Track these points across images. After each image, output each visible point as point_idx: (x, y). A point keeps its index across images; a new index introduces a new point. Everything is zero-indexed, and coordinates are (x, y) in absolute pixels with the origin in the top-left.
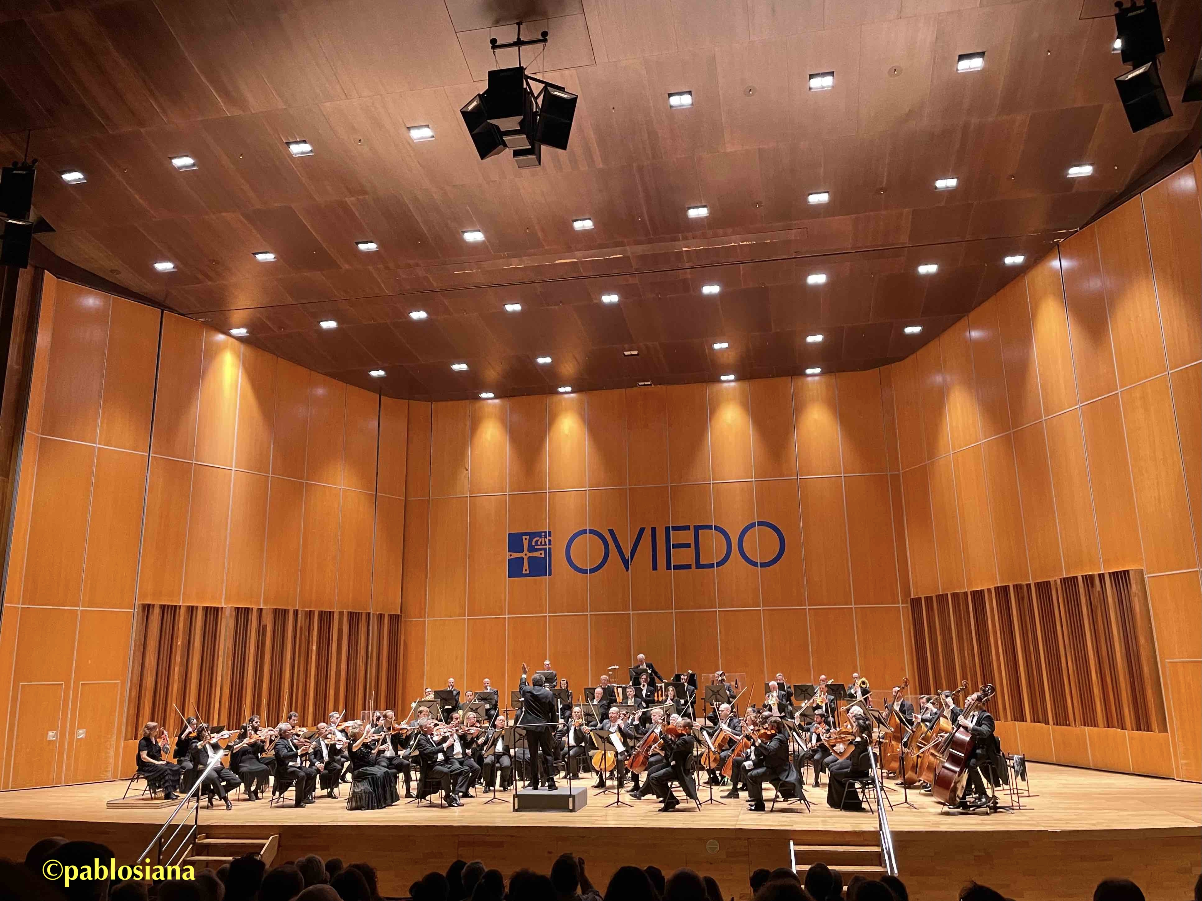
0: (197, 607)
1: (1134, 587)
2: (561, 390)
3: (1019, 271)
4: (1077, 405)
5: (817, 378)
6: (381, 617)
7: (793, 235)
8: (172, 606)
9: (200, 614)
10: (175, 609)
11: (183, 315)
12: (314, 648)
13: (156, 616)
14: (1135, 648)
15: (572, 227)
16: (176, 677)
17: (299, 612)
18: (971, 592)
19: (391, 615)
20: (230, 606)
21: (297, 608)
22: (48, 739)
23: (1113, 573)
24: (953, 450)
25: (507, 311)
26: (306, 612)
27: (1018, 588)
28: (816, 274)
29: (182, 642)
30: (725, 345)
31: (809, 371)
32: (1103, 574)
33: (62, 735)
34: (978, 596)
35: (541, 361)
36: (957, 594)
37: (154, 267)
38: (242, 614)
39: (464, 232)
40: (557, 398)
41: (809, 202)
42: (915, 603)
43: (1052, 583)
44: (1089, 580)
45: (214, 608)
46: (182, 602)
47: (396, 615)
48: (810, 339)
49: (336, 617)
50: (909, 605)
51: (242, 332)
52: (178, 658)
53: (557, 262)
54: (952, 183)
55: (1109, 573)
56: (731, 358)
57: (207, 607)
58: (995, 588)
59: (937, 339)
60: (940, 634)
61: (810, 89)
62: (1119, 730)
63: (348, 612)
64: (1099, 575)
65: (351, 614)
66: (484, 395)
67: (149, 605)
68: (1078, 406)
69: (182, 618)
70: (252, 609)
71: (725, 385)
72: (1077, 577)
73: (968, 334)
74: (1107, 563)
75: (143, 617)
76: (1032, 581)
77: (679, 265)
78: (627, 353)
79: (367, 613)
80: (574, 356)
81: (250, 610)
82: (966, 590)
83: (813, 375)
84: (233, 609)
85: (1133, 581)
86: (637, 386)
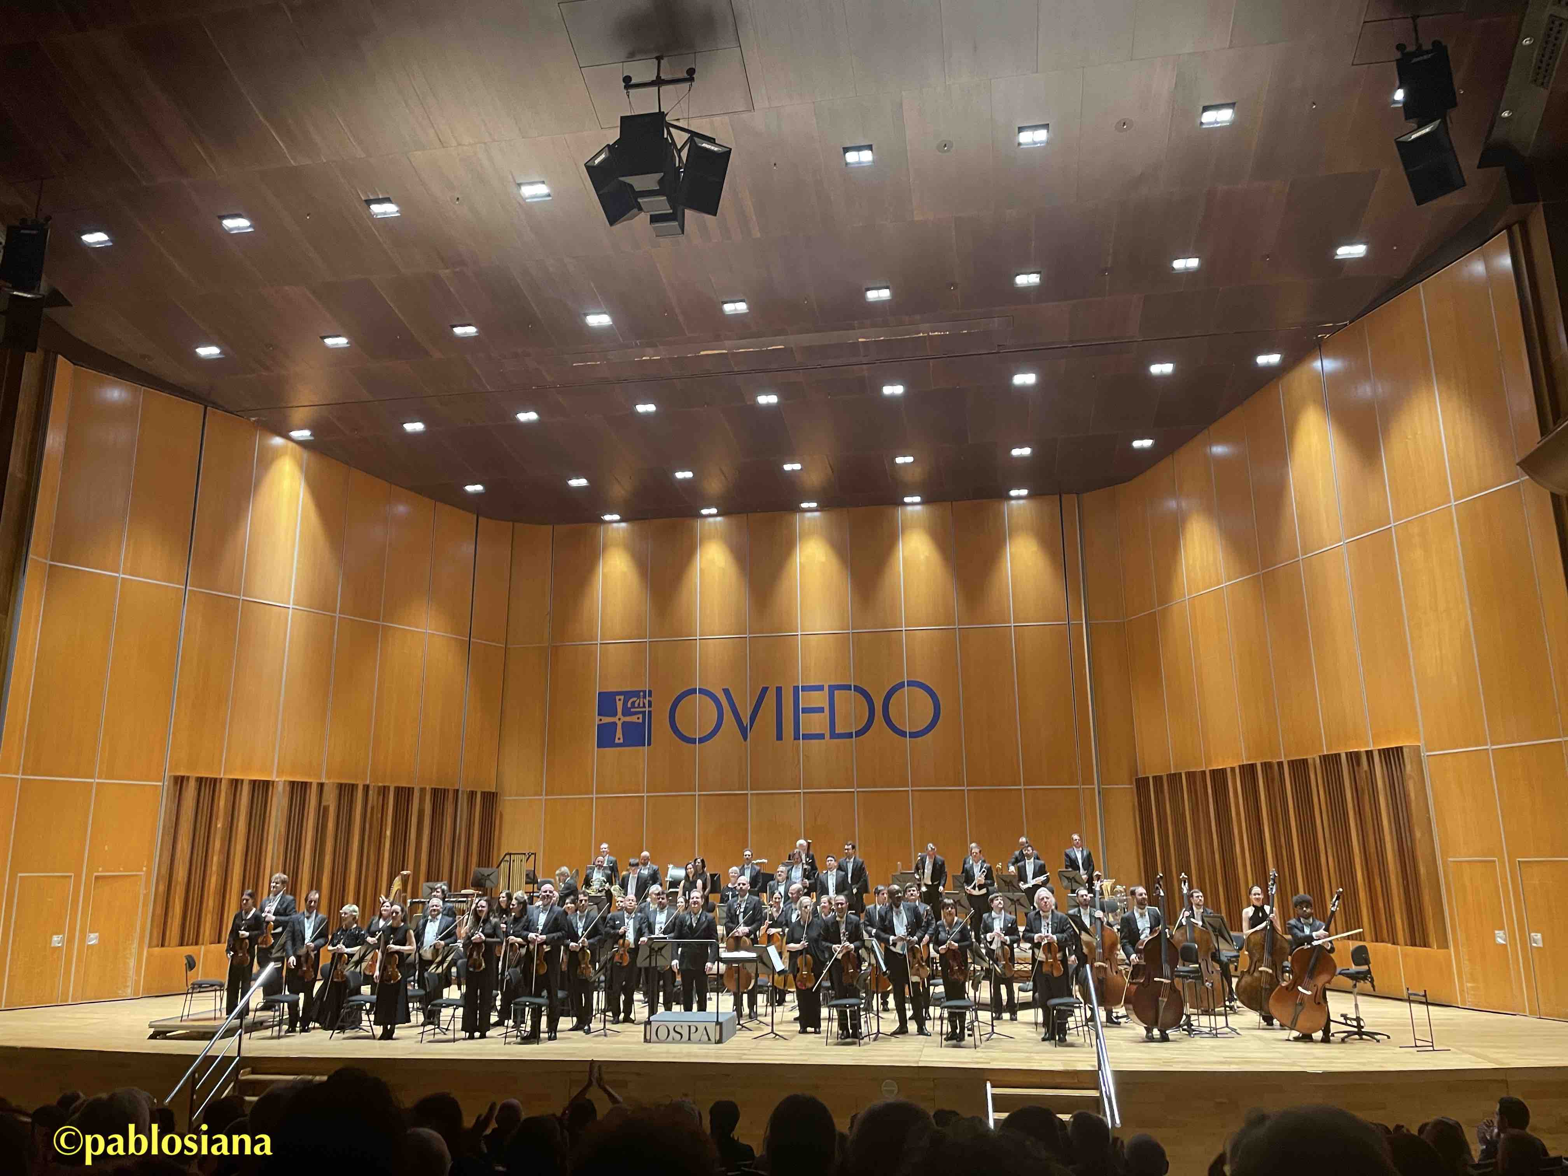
0: (242, 781)
1: (1408, 767)
2: (705, 512)
3: (1273, 374)
4: (1341, 541)
5: (1021, 502)
6: (472, 794)
7: (996, 323)
8: (211, 779)
9: (246, 790)
10: (215, 782)
11: (232, 413)
12: (388, 833)
13: (190, 791)
14: (1409, 844)
15: (721, 310)
16: (214, 868)
17: (371, 788)
18: (1210, 770)
19: (484, 792)
20: (283, 780)
21: (368, 782)
22: (52, 945)
23: (1384, 749)
24: (1189, 595)
25: (638, 412)
26: (379, 787)
27: (1267, 766)
28: (1023, 373)
29: (223, 825)
30: (910, 459)
31: (1013, 493)
32: (1371, 751)
33: (70, 940)
34: (1219, 776)
35: (680, 475)
36: (1194, 773)
37: (196, 352)
38: (298, 789)
39: (586, 315)
40: (699, 522)
41: (1017, 284)
42: (1141, 784)
43: (1310, 762)
44: (1354, 758)
45: (264, 781)
46: (225, 775)
47: (490, 793)
48: (1016, 452)
49: (417, 794)
50: (1134, 786)
51: (304, 434)
52: (217, 844)
53: (702, 353)
54: (1193, 263)
55: (1379, 750)
56: (917, 475)
57: (255, 781)
58: (1239, 766)
59: (1171, 456)
60: (1172, 824)
61: (1019, 144)
62: (1390, 945)
63: (432, 789)
64: (1367, 752)
65: (435, 791)
66: (607, 518)
67: (183, 777)
68: (1342, 543)
69: (223, 795)
70: (311, 783)
71: (909, 508)
72: (1339, 755)
73: (1209, 451)
74: (1376, 737)
75: (175, 792)
76: (1285, 758)
77: (854, 360)
78: (787, 467)
79: (454, 790)
80: (721, 469)
81: (308, 784)
82: (1204, 769)
83: (1019, 498)
84: (287, 784)
85: (1407, 760)
86: (799, 508)
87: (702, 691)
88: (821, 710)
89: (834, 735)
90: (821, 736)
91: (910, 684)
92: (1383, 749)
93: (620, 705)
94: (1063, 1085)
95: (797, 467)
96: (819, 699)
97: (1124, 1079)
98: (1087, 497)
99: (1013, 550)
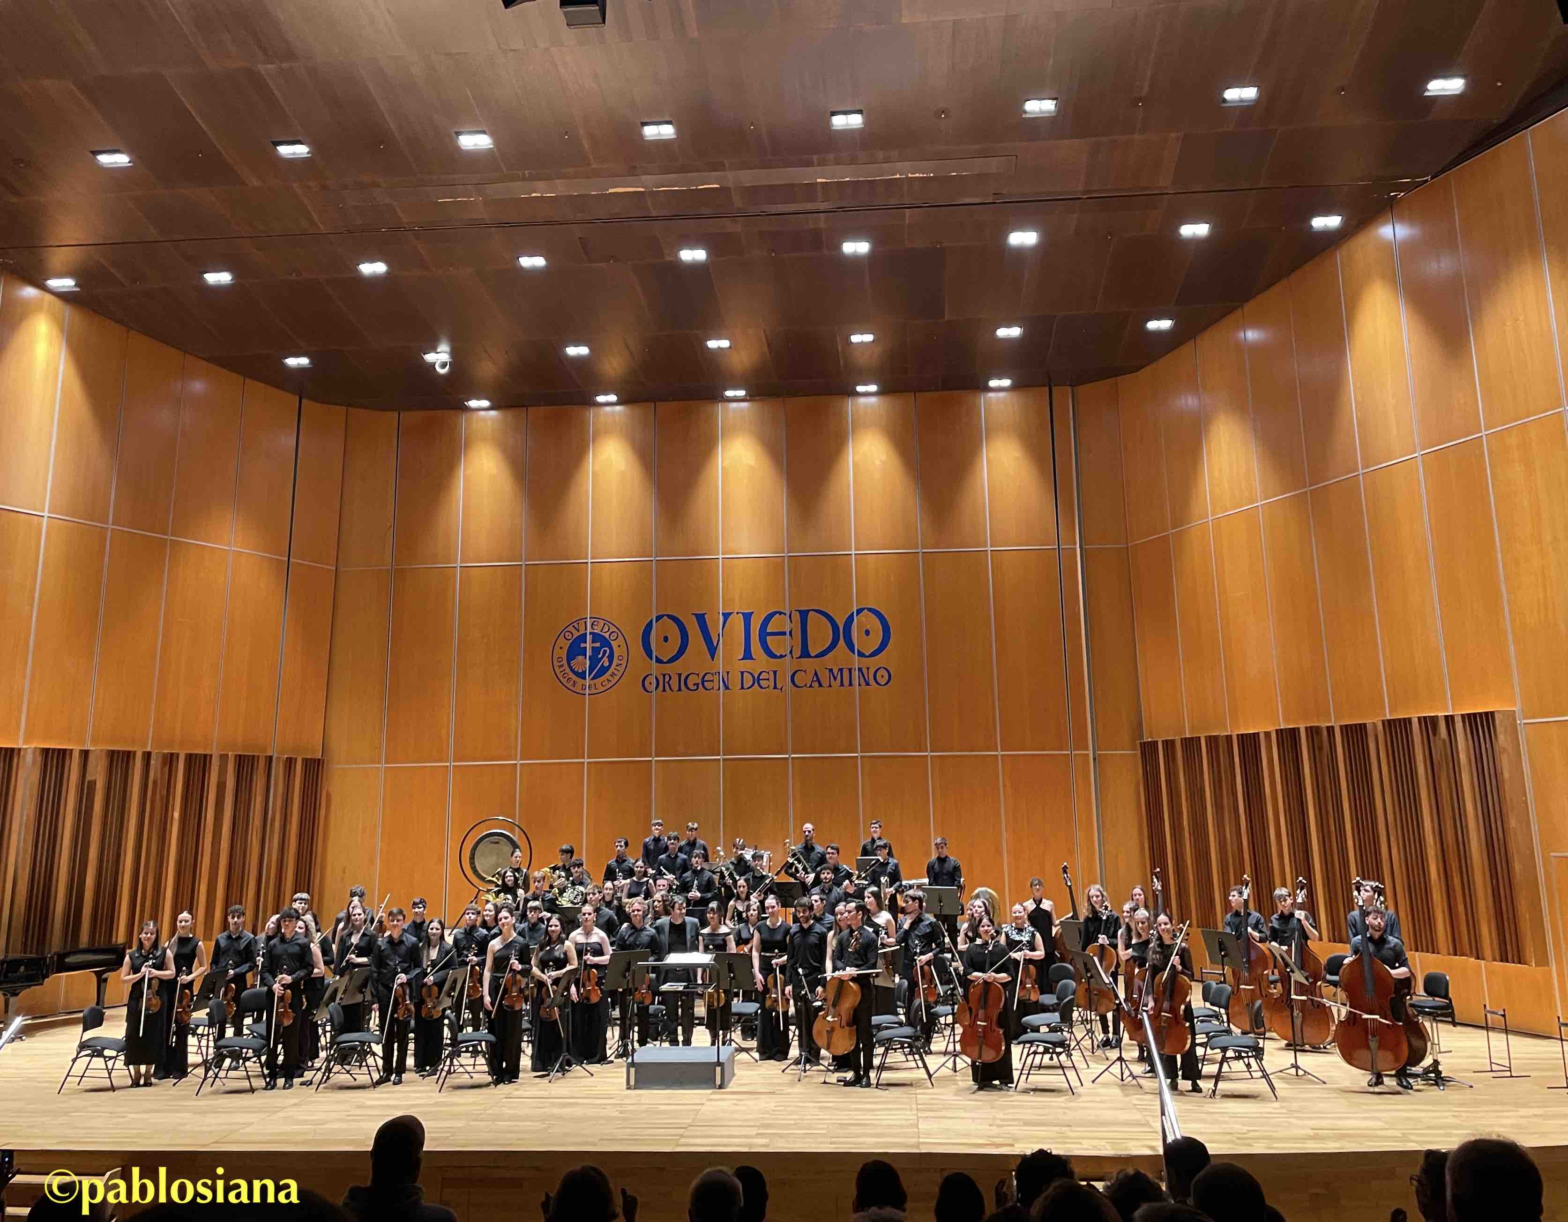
1: (1501, 738)
2: (600, 398)
3: (1330, 241)
4: (1415, 452)
5: (1003, 394)
6: (290, 761)
7: (994, 165)
15: (641, 135)
17: (151, 756)
18: (1234, 735)
19: (306, 759)
20: (35, 747)
21: (149, 748)
23: (1469, 715)
24: (1212, 515)
25: (523, 267)
26: (165, 755)
27: (1312, 732)
28: (1022, 231)
30: (869, 337)
31: (993, 383)
32: (1452, 717)
34: (1250, 742)
35: (572, 351)
36: (1216, 738)
38: (54, 760)
39: (458, 134)
40: (592, 411)
41: (1024, 113)
42: (1148, 750)
43: (1369, 728)
44: (1429, 723)
45: (6, 749)
47: (315, 760)
48: (1002, 333)
49: (216, 763)
50: (1139, 752)
51: (66, 284)
53: (611, 190)
54: (1248, 93)
55: (1462, 715)
56: (876, 359)
59: (1193, 341)
60: (1187, 799)
62: (1472, 959)
63: (236, 755)
64: (1446, 717)
65: (240, 758)
66: (473, 403)
70: (72, 750)
71: (863, 400)
72: (1410, 719)
73: (1242, 336)
74: (1458, 699)
76: (1337, 719)
78: (712, 344)
79: (266, 756)
80: (622, 345)
81: (69, 753)
82: (1230, 733)
83: (999, 390)
84: (39, 752)
85: (1499, 730)
86: (722, 397)
95: (725, 343)
98: (1084, 391)
99: (990, 455)
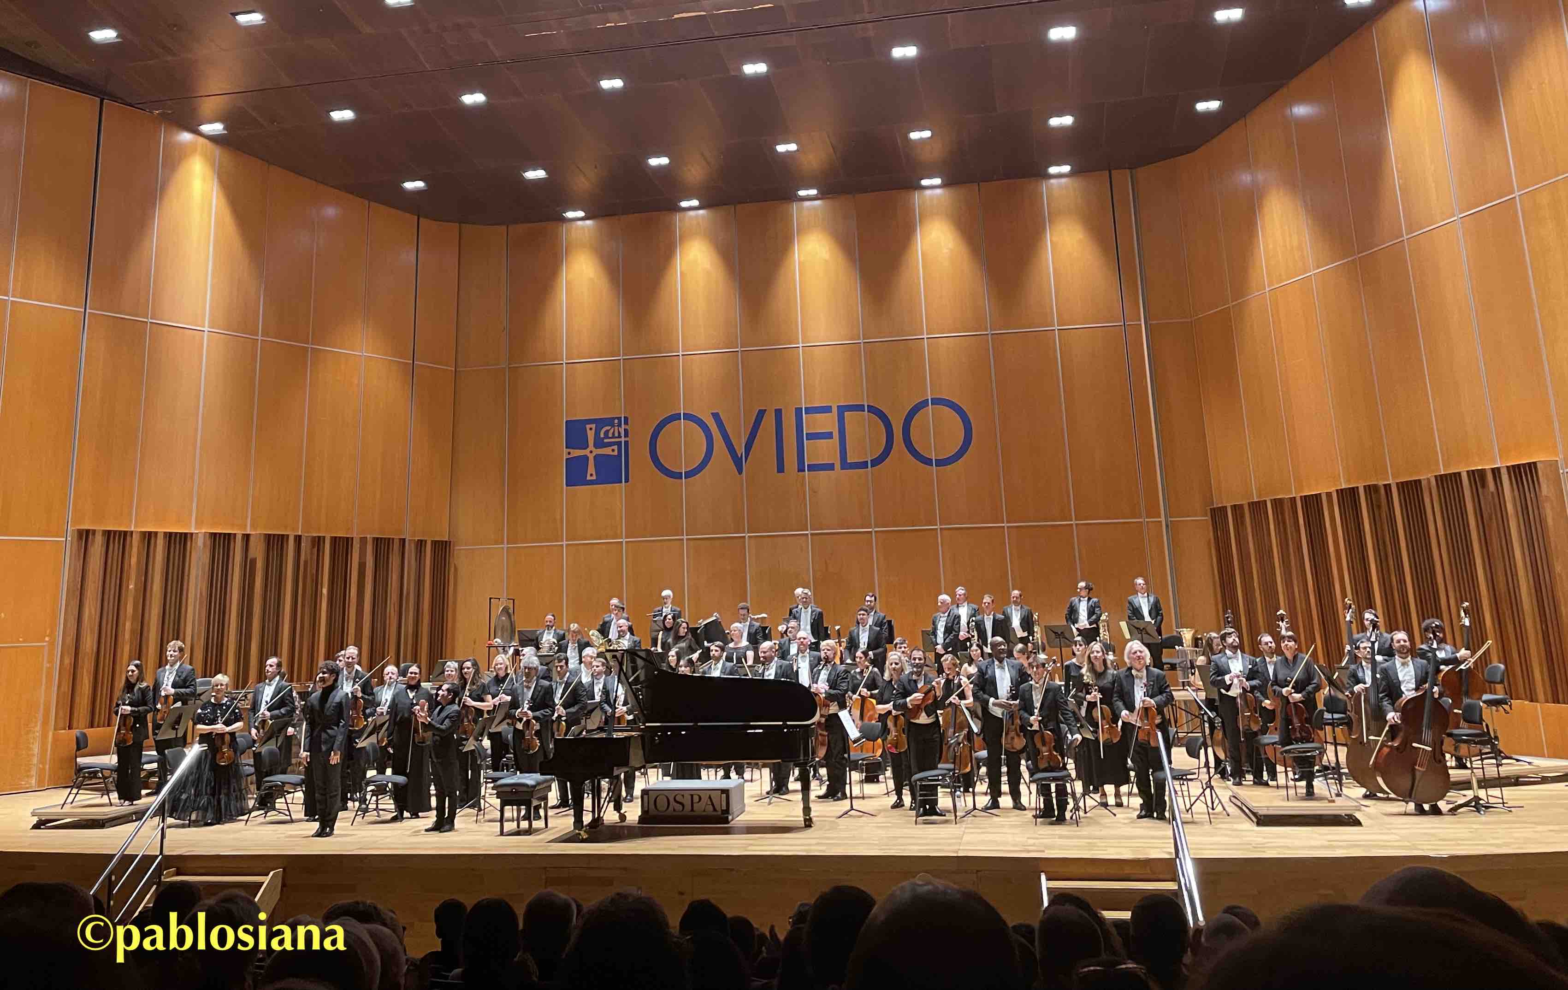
0: (156, 533)
1: (1544, 488)
2: (684, 204)
4: (1455, 216)
5: (1065, 181)
6: (421, 544)
8: (120, 532)
9: (161, 545)
10: (125, 535)
11: (132, 105)
13: (97, 547)
16: (127, 636)
17: (302, 539)
18: (1296, 497)
20: (203, 531)
21: (300, 533)
24: (1269, 286)
25: (603, 90)
26: (313, 538)
27: (1371, 490)
28: (1061, 25)
29: (136, 585)
30: (926, 134)
31: (1053, 170)
32: (1500, 469)
34: (1312, 502)
35: (654, 162)
36: (1281, 500)
37: (89, 37)
38: (221, 543)
40: (678, 216)
42: (1218, 514)
43: (1424, 483)
44: (1477, 477)
45: (181, 534)
46: (136, 527)
47: (442, 541)
48: (1054, 123)
49: (357, 545)
50: (1209, 518)
51: (216, 128)
52: (129, 607)
55: (1508, 467)
56: (936, 153)
57: (171, 533)
58: (1337, 491)
59: (1241, 122)
60: (1257, 563)
63: (374, 538)
64: (1494, 469)
65: (377, 540)
66: (570, 215)
67: (88, 531)
68: (1456, 218)
69: (135, 550)
70: (235, 534)
71: (928, 192)
72: (1460, 474)
73: (1289, 111)
74: (1504, 452)
75: (79, 550)
76: (1393, 478)
77: (858, 18)
78: (781, 148)
79: (400, 539)
80: (702, 155)
81: (232, 537)
82: (1294, 496)
83: (1060, 176)
84: (208, 535)
85: (1541, 479)
86: (796, 197)
87: (688, 417)
88: (829, 435)
89: (845, 465)
90: (831, 467)
91: (936, 401)
92: (1513, 466)
93: (591, 435)
94: (1133, 877)
95: (793, 147)
96: (827, 423)
97: (1207, 868)
98: (1142, 173)
99: (1054, 239)
